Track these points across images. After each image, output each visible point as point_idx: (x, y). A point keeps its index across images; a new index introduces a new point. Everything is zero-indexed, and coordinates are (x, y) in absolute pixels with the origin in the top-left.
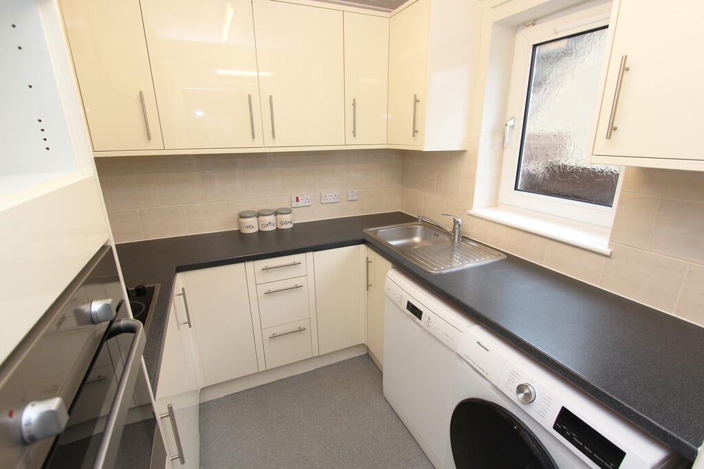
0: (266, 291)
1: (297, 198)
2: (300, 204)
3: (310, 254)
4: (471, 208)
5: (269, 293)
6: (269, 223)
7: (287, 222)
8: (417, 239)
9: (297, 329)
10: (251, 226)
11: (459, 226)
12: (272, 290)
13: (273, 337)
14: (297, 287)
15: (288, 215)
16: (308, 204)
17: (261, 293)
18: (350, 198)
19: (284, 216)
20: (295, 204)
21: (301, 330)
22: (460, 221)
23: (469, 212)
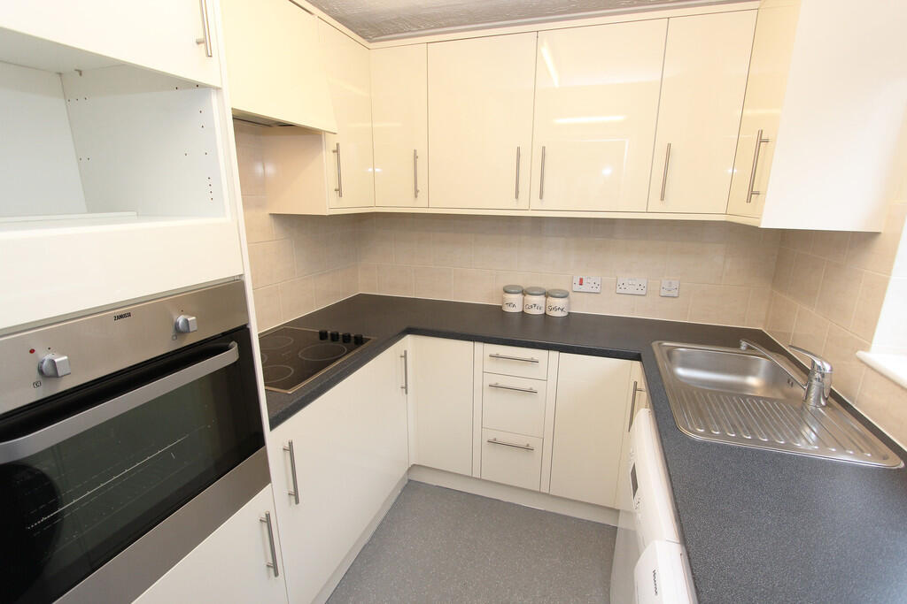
0: (493, 383)
1: (581, 280)
2: (583, 288)
3: (554, 354)
4: (866, 348)
5: (495, 386)
6: (536, 306)
7: (559, 308)
8: (753, 381)
9: (524, 445)
10: (514, 304)
11: (823, 375)
12: (500, 384)
13: (493, 442)
14: (531, 391)
15: (561, 300)
16: (598, 291)
17: (487, 384)
18: (664, 293)
19: (557, 300)
20: (577, 287)
21: (528, 449)
22: (828, 367)
23: (861, 354)
